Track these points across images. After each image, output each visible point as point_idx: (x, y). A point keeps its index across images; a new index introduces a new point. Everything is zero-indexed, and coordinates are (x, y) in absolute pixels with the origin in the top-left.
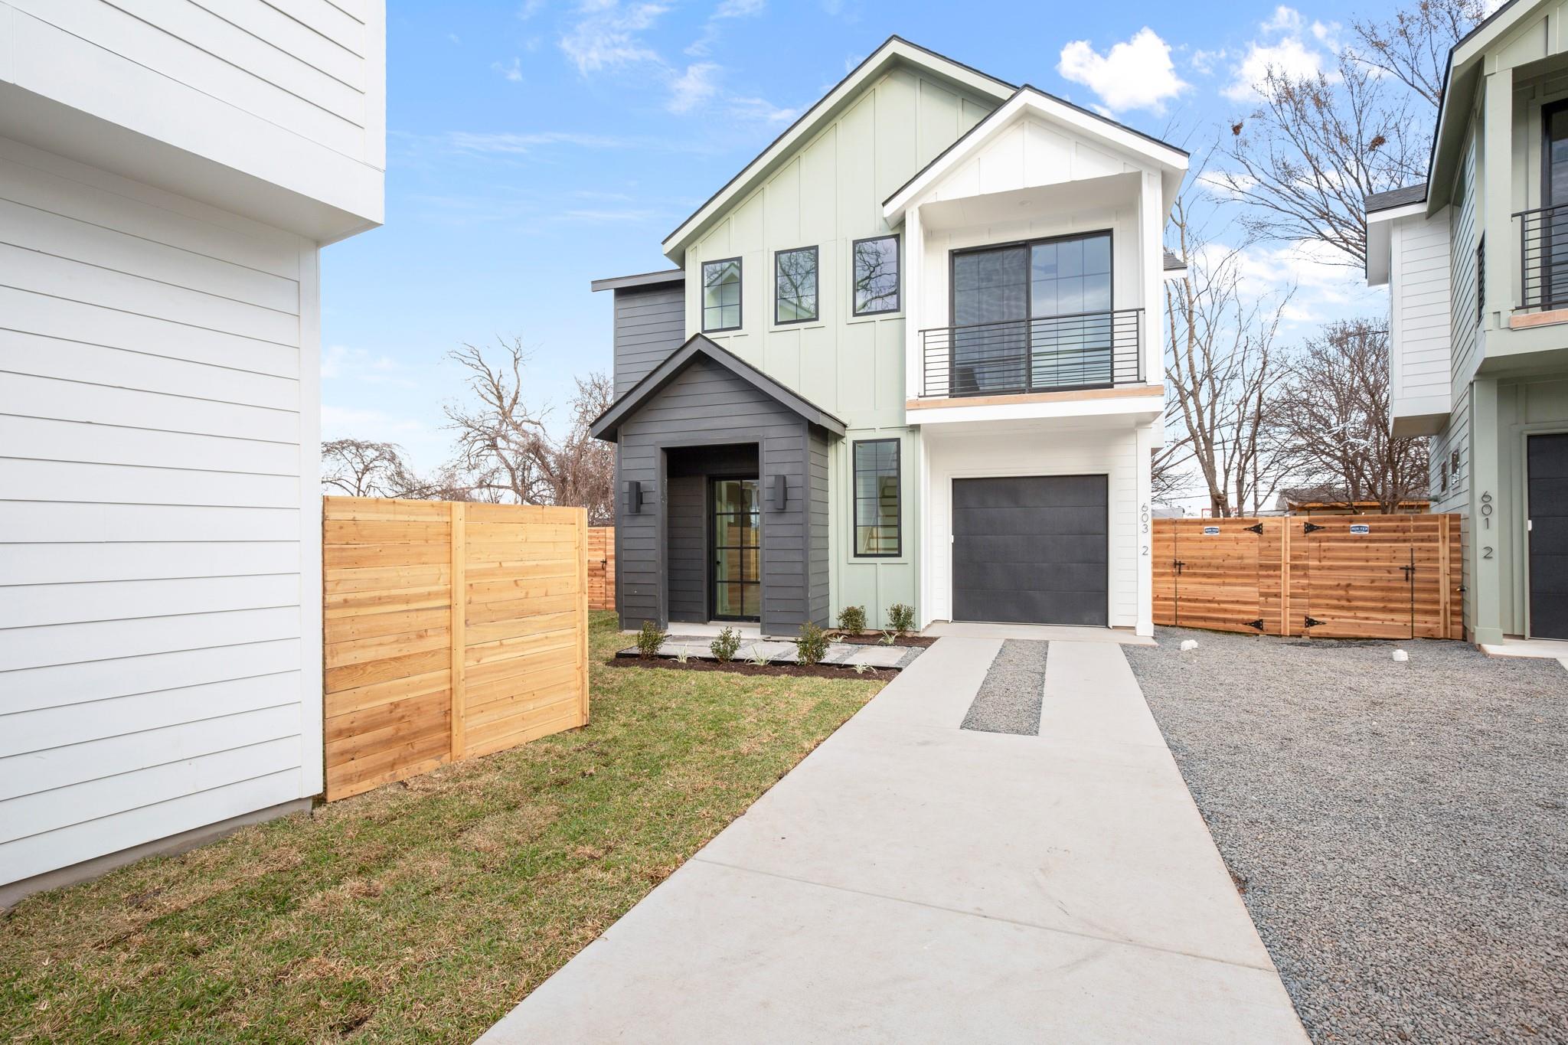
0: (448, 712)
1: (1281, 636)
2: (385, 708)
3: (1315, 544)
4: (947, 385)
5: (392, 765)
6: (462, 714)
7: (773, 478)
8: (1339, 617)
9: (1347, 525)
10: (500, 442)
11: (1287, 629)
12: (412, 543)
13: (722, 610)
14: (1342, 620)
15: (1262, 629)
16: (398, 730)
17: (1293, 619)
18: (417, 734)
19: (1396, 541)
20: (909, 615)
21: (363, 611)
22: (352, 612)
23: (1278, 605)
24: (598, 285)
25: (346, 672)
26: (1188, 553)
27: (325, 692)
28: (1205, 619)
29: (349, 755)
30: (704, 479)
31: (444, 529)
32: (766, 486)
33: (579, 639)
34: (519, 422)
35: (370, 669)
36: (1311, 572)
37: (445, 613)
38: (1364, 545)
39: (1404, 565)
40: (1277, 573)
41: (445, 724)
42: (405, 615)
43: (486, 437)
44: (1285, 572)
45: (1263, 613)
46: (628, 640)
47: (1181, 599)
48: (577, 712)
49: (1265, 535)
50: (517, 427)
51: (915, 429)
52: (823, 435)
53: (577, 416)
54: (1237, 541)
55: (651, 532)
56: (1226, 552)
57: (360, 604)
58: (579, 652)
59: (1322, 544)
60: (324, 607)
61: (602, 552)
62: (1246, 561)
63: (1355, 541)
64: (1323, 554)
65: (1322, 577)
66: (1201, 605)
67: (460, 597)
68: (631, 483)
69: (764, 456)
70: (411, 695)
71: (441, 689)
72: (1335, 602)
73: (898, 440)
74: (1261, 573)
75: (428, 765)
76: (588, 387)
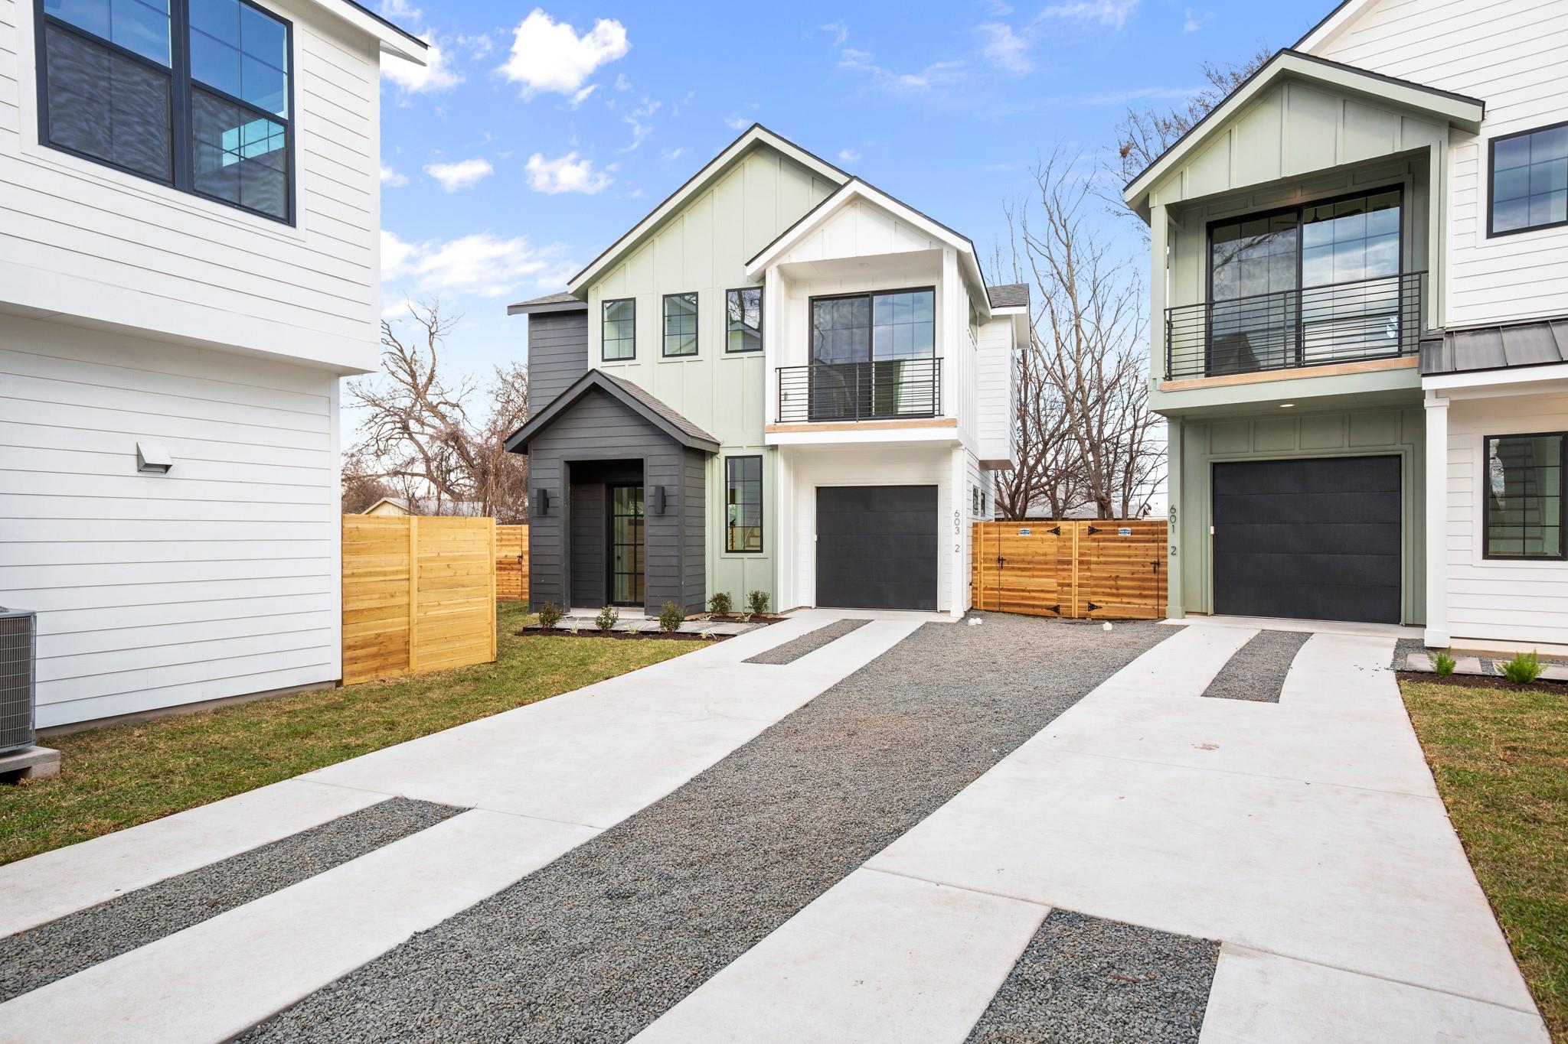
0: (407, 643)
1: (1073, 618)
2: (373, 636)
3: (1096, 544)
4: (806, 413)
5: (377, 670)
6: (415, 644)
7: (653, 488)
8: (1111, 602)
9: (1116, 528)
10: (413, 425)
11: (1075, 612)
12: (388, 540)
13: (622, 596)
14: (1113, 605)
15: (1059, 613)
16: (380, 650)
17: (1080, 604)
18: (390, 653)
19: (1148, 541)
20: (765, 600)
21: (362, 580)
22: (356, 580)
23: (1070, 593)
24: (514, 309)
25: (353, 613)
26: (1008, 551)
27: (343, 624)
28: (1019, 605)
29: (354, 660)
30: (604, 486)
31: (405, 533)
32: (649, 494)
33: (490, 606)
34: (434, 404)
35: (365, 613)
36: (1093, 566)
37: (406, 583)
38: (1127, 544)
39: (1153, 560)
40: (1069, 567)
41: (406, 650)
42: (384, 583)
43: (397, 418)
44: (1075, 567)
45: (1060, 600)
46: (534, 619)
47: (1003, 589)
48: (489, 652)
49: (1061, 536)
50: (433, 409)
51: (774, 448)
52: (699, 453)
53: (498, 406)
54: (1042, 540)
55: (556, 531)
56: (1034, 549)
57: (360, 575)
58: (489, 613)
59: (1100, 544)
60: (342, 577)
61: (518, 548)
62: (1048, 558)
63: (1122, 541)
64: (1101, 552)
65: (1099, 571)
66: (1017, 594)
67: (415, 574)
68: (539, 491)
69: (648, 470)
70: (386, 630)
71: (404, 628)
72: (1108, 590)
73: (760, 457)
74: (1058, 567)
75: (396, 673)
76: (510, 379)
